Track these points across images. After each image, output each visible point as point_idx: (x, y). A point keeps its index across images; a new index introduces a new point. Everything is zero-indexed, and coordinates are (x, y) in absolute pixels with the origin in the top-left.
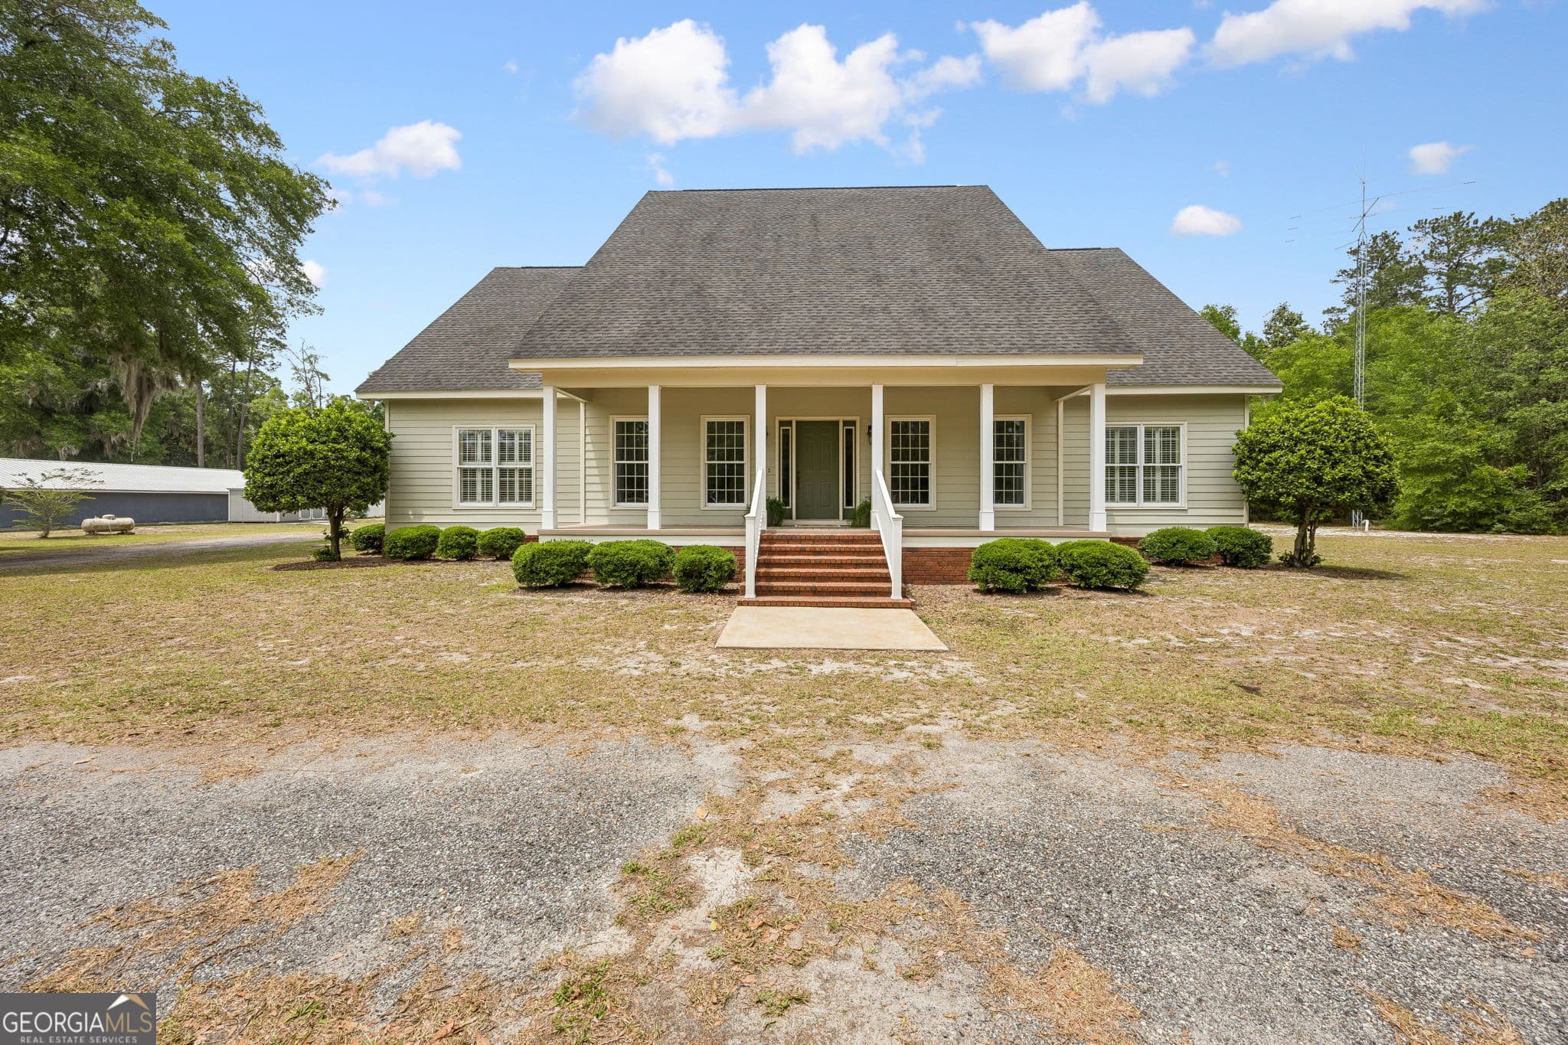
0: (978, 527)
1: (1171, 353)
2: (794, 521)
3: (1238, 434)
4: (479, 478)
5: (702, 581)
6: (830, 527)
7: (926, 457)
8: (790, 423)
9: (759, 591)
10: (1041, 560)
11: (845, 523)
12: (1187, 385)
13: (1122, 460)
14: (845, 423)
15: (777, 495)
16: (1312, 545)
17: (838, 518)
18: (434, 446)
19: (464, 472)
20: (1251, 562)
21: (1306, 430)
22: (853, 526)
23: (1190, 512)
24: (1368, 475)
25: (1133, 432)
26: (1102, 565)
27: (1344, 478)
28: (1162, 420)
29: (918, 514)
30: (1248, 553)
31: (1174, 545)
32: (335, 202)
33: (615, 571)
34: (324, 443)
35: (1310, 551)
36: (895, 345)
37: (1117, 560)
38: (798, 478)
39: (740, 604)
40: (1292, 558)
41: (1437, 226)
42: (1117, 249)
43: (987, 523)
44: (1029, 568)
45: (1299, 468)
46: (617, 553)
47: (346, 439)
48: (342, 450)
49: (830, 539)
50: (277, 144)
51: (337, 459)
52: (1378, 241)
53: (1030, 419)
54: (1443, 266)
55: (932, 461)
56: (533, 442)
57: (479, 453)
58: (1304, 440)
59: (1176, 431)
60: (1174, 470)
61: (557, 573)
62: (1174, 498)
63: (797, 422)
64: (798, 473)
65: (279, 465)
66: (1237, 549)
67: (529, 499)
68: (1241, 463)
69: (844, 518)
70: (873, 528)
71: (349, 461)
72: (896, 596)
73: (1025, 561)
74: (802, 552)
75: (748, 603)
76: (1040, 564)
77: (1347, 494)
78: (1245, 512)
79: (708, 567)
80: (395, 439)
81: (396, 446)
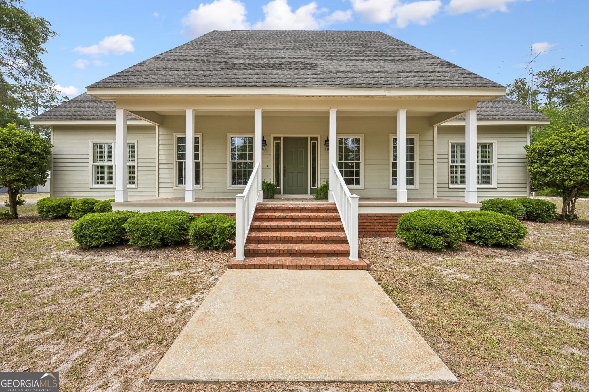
0: (395, 199)
1: (484, 105)
2: (282, 196)
3: (526, 148)
4: (106, 171)
5: (209, 242)
6: (302, 199)
7: (359, 159)
8: (279, 138)
9: (248, 253)
10: (455, 227)
11: (312, 196)
12: (499, 120)
13: (462, 161)
14: (312, 139)
15: (271, 180)
17: (308, 193)
18: (80, 152)
19: (97, 167)
20: (544, 219)
22: (317, 199)
23: (499, 190)
26: (498, 230)
28: (483, 140)
30: (544, 214)
33: (143, 235)
36: (344, 83)
37: (508, 227)
38: (284, 171)
39: (230, 267)
40: (561, 215)
41: (545, 74)
43: (402, 198)
44: (448, 233)
46: (146, 223)
49: (303, 210)
52: (518, 81)
53: (418, 136)
54: (547, 91)
55: (362, 161)
56: (136, 150)
57: (106, 157)
59: (491, 146)
60: (489, 167)
61: (100, 237)
62: (489, 182)
63: (284, 138)
64: (284, 167)
66: (538, 211)
67: (134, 182)
68: (532, 162)
69: (311, 194)
70: (330, 200)
72: (354, 257)
73: (445, 228)
74: (283, 219)
75: (237, 267)
78: (527, 190)
79: (214, 232)
80: (55, 148)
81: (55, 152)
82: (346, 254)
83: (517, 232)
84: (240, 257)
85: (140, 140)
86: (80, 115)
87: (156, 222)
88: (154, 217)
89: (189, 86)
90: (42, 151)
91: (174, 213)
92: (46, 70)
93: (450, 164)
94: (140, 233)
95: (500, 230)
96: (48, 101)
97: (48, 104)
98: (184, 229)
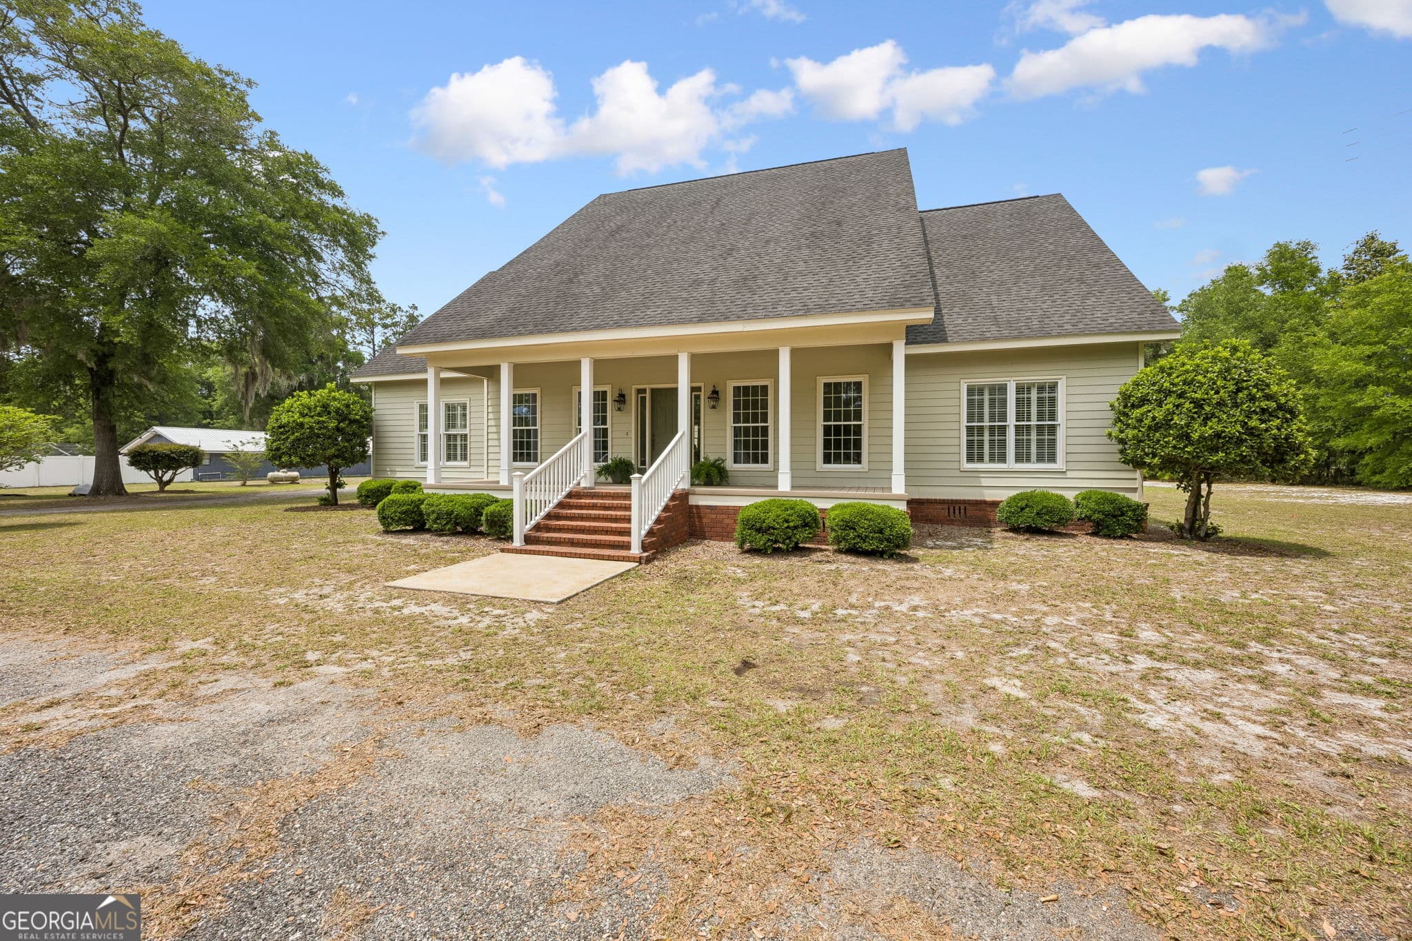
0: (776, 487)
7: (765, 419)
8: (644, 391)
9: (528, 540)
12: (1059, 336)
13: (992, 419)
15: (631, 455)
16: (1207, 513)
18: (404, 417)
20: (1114, 531)
21: (1176, 380)
23: (1070, 474)
24: (1251, 432)
25: (1003, 389)
27: (1218, 435)
28: (1036, 375)
29: (747, 474)
30: (1110, 521)
31: (1022, 509)
32: (383, 233)
34: (312, 417)
35: (1204, 521)
36: (694, 315)
38: (653, 441)
39: (504, 551)
40: (1181, 527)
42: (1058, 196)
43: (784, 483)
45: (1166, 424)
47: (329, 413)
48: (324, 422)
50: (341, 194)
51: (320, 429)
53: (866, 380)
55: (770, 424)
56: (468, 412)
58: (1174, 392)
59: (1053, 387)
60: (1053, 429)
62: (1052, 458)
63: (652, 390)
64: (653, 435)
65: (282, 433)
67: (465, 459)
71: (329, 430)
72: (635, 550)
74: (594, 506)
76: (786, 525)
77: (1221, 454)
78: (1138, 475)
80: (377, 412)
81: (378, 418)
82: (627, 546)
83: (881, 531)
84: (517, 542)
85: (473, 397)
86: (404, 366)
87: (451, 504)
88: (451, 500)
89: (501, 335)
90: (362, 417)
91: (475, 496)
92: (375, 286)
93: (964, 423)
94: (435, 516)
95: (855, 529)
96: (388, 316)
97: (389, 321)
98: (478, 511)
